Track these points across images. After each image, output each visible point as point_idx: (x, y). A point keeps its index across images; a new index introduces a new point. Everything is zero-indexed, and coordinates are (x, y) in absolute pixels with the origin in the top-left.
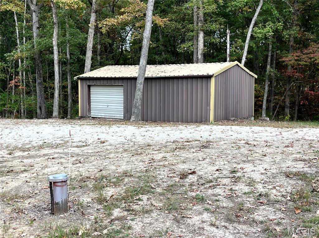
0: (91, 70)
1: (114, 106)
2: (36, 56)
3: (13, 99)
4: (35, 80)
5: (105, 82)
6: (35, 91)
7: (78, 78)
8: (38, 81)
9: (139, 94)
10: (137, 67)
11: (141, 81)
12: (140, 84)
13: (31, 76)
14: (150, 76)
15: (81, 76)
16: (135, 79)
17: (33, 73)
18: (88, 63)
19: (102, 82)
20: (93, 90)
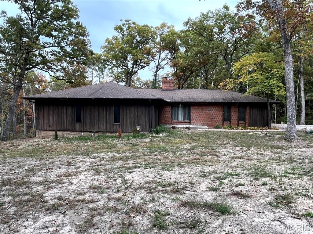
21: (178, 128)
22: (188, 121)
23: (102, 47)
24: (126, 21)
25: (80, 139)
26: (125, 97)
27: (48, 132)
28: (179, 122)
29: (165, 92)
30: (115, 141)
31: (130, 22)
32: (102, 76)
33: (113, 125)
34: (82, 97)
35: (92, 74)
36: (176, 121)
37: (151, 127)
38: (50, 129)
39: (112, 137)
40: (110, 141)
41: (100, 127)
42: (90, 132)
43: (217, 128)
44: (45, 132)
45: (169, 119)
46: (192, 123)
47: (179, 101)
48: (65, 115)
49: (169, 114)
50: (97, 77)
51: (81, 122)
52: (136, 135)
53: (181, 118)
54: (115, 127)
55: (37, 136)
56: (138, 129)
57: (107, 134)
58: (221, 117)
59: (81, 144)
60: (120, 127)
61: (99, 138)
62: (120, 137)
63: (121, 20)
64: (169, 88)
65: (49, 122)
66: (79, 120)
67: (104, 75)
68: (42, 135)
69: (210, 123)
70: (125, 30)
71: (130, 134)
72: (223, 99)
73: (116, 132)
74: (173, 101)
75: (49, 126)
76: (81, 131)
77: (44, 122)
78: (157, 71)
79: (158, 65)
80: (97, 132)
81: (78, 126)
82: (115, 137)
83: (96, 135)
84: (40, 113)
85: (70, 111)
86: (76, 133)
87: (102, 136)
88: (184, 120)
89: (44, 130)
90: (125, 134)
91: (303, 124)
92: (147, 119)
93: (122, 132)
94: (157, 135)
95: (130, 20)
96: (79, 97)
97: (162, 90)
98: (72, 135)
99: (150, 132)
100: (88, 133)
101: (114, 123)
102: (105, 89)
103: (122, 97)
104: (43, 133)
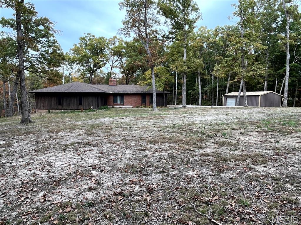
0: (228, 93)
1: (232, 104)
2: (213, 89)
3: (204, 102)
4: (211, 96)
5: (231, 97)
6: (211, 100)
7: (224, 96)
8: (212, 96)
9: (238, 100)
10: (238, 92)
11: (239, 97)
12: (238, 98)
13: (210, 95)
14: (248, 95)
15: (225, 95)
16: (237, 96)
17: (211, 94)
18: (227, 91)
19: (230, 97)
20: (227, 99)
21: (116, 107)
22: (123, 104)
23: (70, 49)
24: (87, 34)
25: (61, 113)
26: (84, 92)
27: (43, 110)
28: (117, 105)
29: (111, 86)
30: (80, 113)
31: (90, 35)
32: (71, 70)
33: (79, 106)
34: (61, 91)
35: (63, 69)
36: (116, 104)
37: (98, 106)
38: (44, 108)
39: (78, 112)
40: (77, 113)
41: (72, 107)
42: (66, 110)
43: (137, 107)
44: (41, 110)
45: (112, 103)
46: (125, 105)
47: (117, 92)
48: (52, 101)
49: (112, 100)
50: (67, 70)
51: (61, 104)
52: (90, 110)
53: (119, 103)
54: (80, 107)
55: (37, 112)
56: (92, 108)
57: (75, 111)
58: (141, 102)
59: (63, 115)
60: (82, 107)
61: (71, 112)
62: (82, 111)
63: (85, 34)
64: (113, 85)
65: (43, 105)
66: (60, 103)
67: (73, 69)
68: (40, 112)
69: (135, 105)
70: (87, 40)
71: (87, 110)
72: (142, 91)
73: (80, 110)
74: (114, 92)
75: (44, 107)
76: (62, 109)
77: (41, 105)
78: (112, 69)
79: (112, 65)
80: (70, 110)
81: (60, 107)
82: (80, 111)
83: (70, 111)
84: (38, 100)
85: (55, 99)
86: (58, 110)
87: (73, 111)
88: (120, 103)
89: (41, 109)
90: (85, 110)
91: (200, 105)
92: (96, 103)
93: (83, 109)
94: (101, 110)
95: (91, 34)
96: (60, 92)
97: (109, 86)
98: (57, 111)
99: (98, 109)
100: (65, 110)
101: (80, 104)
102: (74, 87)
103: (83, 92)
104: (40, 111)
